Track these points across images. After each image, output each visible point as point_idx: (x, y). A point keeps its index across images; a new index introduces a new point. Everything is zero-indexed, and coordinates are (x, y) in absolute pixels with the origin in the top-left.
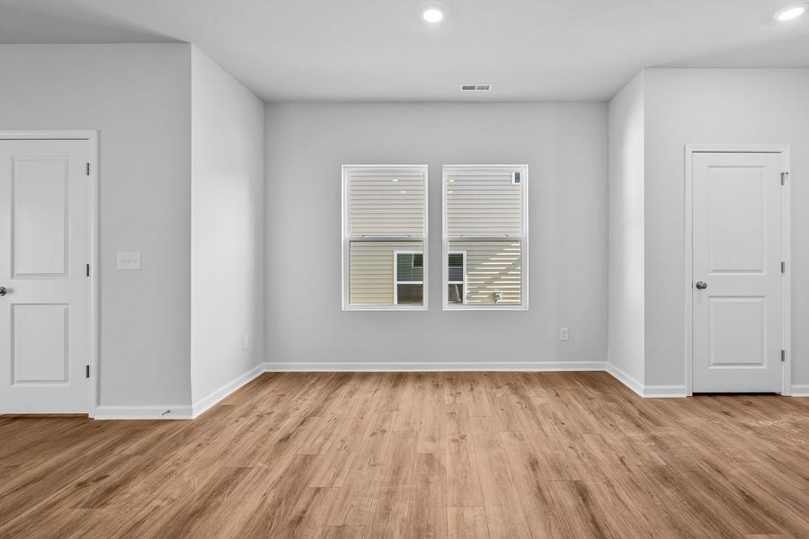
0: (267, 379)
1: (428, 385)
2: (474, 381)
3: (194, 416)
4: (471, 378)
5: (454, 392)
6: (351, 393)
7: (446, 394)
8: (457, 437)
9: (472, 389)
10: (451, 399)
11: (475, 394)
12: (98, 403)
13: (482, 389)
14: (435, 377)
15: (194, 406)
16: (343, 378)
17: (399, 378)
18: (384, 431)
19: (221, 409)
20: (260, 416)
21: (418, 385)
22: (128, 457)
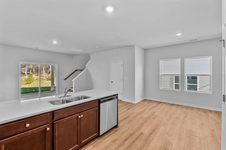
0: (145, 100)
1: (180, 107)
2: (193, 109)
3: (136, 103)
4: (192, 108)
5: (186, 110)
6: (162, 105)
7: (184, 110)
8: (185, 116)
9: (192, 110)
10: (185, 110)
11: (192, 111)
12: (123, 99)
13: (194, 111)
14: (182, 106)
15: (135, 101)
16: (160, 102)
17: (173, 105)
18: (168, 112)
19: (139, 103)
20: (145, 105)
21: (177, 106)
22: (129, 106)
